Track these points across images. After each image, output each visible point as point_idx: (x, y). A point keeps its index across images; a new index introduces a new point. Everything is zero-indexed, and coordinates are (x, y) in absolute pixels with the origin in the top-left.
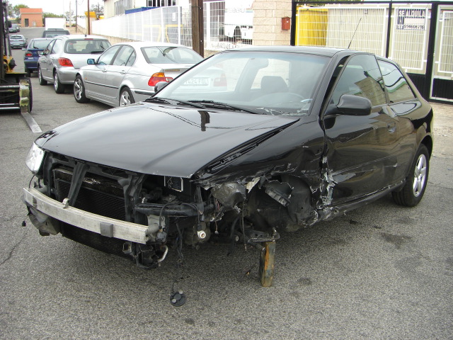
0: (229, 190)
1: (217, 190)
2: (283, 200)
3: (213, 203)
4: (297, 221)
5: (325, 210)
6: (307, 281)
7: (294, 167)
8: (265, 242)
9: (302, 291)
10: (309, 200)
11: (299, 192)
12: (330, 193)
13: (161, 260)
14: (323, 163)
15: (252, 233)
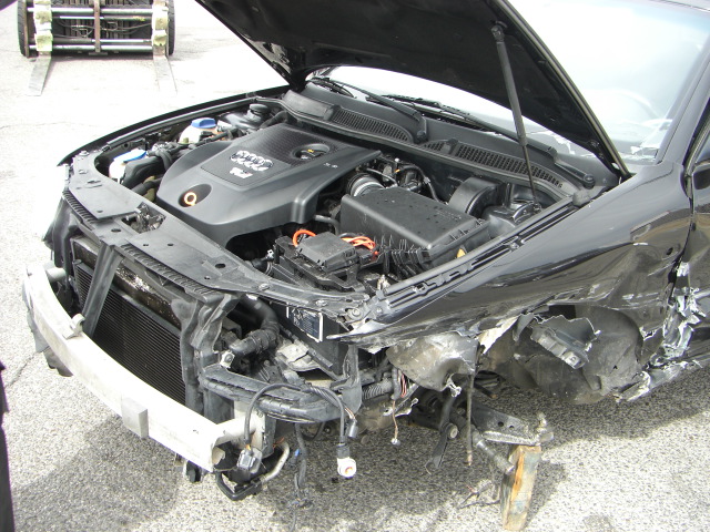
1: (403, 350)
2: (572, 355)
4: (600, 389)
5: (668, 368)
10: (633, 350)
12: (685, 337)
13: (269, 477)
14: (679, 275)
15: (491, 418)
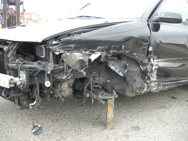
0: (75, 57)
1: (66, 56)
2: (121, 72)
3: (63, 65)
4: (133, 89)
5: (152, 84)
6: (137, 128)
7: (128, 50)
8: (107, 99)
9: (131, 134)
10: (140, 75)
11: (133, 69)
12: (155, 72)
13: (32, 104)
14: (149, 50)
15: (100, 93)
